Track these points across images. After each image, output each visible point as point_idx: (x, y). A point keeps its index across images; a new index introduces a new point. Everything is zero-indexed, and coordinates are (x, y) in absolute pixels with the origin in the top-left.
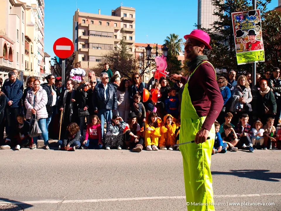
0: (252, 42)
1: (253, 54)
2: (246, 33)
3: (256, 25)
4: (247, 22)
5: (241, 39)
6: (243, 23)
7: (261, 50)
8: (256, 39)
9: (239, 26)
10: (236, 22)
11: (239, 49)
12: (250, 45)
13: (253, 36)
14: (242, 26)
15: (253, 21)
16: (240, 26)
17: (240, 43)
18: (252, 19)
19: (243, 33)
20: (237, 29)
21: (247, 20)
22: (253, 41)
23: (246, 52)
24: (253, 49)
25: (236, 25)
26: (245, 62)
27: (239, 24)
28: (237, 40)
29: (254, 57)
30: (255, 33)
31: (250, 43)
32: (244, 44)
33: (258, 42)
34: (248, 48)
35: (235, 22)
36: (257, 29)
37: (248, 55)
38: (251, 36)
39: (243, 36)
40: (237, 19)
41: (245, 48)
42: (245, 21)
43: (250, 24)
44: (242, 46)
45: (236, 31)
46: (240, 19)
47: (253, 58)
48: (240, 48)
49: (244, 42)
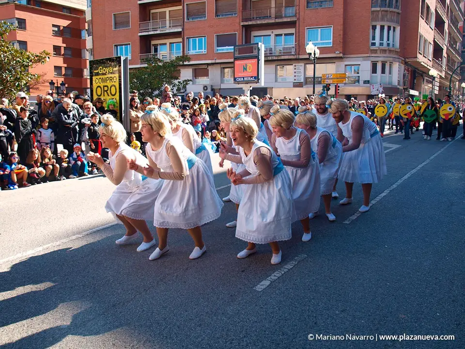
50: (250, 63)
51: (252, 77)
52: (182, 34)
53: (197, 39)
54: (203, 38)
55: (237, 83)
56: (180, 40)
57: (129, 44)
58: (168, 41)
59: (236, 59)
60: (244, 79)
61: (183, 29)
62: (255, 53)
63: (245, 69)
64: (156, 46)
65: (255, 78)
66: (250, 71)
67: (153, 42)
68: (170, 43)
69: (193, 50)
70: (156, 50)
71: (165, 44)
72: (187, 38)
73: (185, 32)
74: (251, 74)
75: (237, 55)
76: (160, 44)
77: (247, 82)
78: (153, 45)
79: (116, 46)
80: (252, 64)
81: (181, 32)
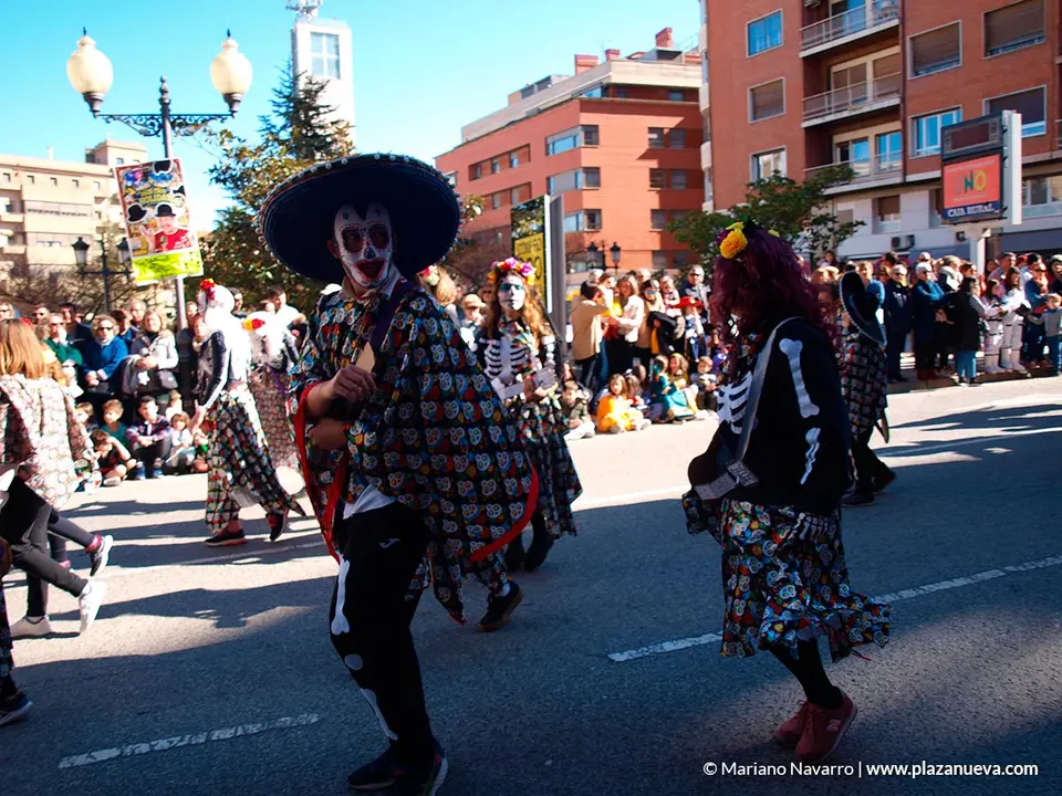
0: (167, 232)
1: (172, 260)
2: (151, 213)
3: (175, 192)
4: (152, 186)
5: (141, 227)
6: (141, 188)
7: (190, 249)
8: (175, 224)
9: (135, 196)
10: (127, 187)
11: (139, 249)
12: (162, 239)
13: (169, 218)
14: (139, 197)
15: (164, 184)
16: (137, 197)
17: (138, 235)
18: (164, 178)
19: (145, 212)
20: (130, 203)
21: (151, 180)
22: (170, 229)
23: (156, 255)
24: (170, 247)
25: (127, 194)
26: (155, 278)
27: (133, 192)
28: (132, 228)
29: (175, 265)
30: (174, 212)
31: (162, 233)
32: (149, 237)
33: (182, 233)
34: (158, 246)
35: (124, 187)
36: (178, 201)
37: (160, 263)
38: (163, 218)
39: (144, 219)
40: (129, 179)
41: (151, 245)
42: (147, 185)
43: (159, 191)
44: (144, 242)
45: (129, 207)
46: (134, 179)
47: (173, 269)
48: (139, 246)
49: (148, 232)
50: (981, 169)
51: (987, 204)
52: (902, 112)
53: (939, 116)
54: (954, 113)
55: (947, 221)
56: (897, 125)
57: (782, 150)
58: (871, 132)
59: (946, 161)
60: (966, 210)
61: (903, 99)
62: (993, 141)
63: (969, 185)
64: (844, 148)
65: (995, 205)
66: (983, 188)
67: (838, 138)
68: (877, 135)
69: (927, 146)
70: (845, 156)
71: (865, 139)
72: (913, 118)
73: (910, 105)
74: (983, 197)
75: (949, 151)
76: (855, 141)
77: (975, 219)
78: (839, 144)
79: (757, 156)
80: (987, 170)
81: (898, 105)
